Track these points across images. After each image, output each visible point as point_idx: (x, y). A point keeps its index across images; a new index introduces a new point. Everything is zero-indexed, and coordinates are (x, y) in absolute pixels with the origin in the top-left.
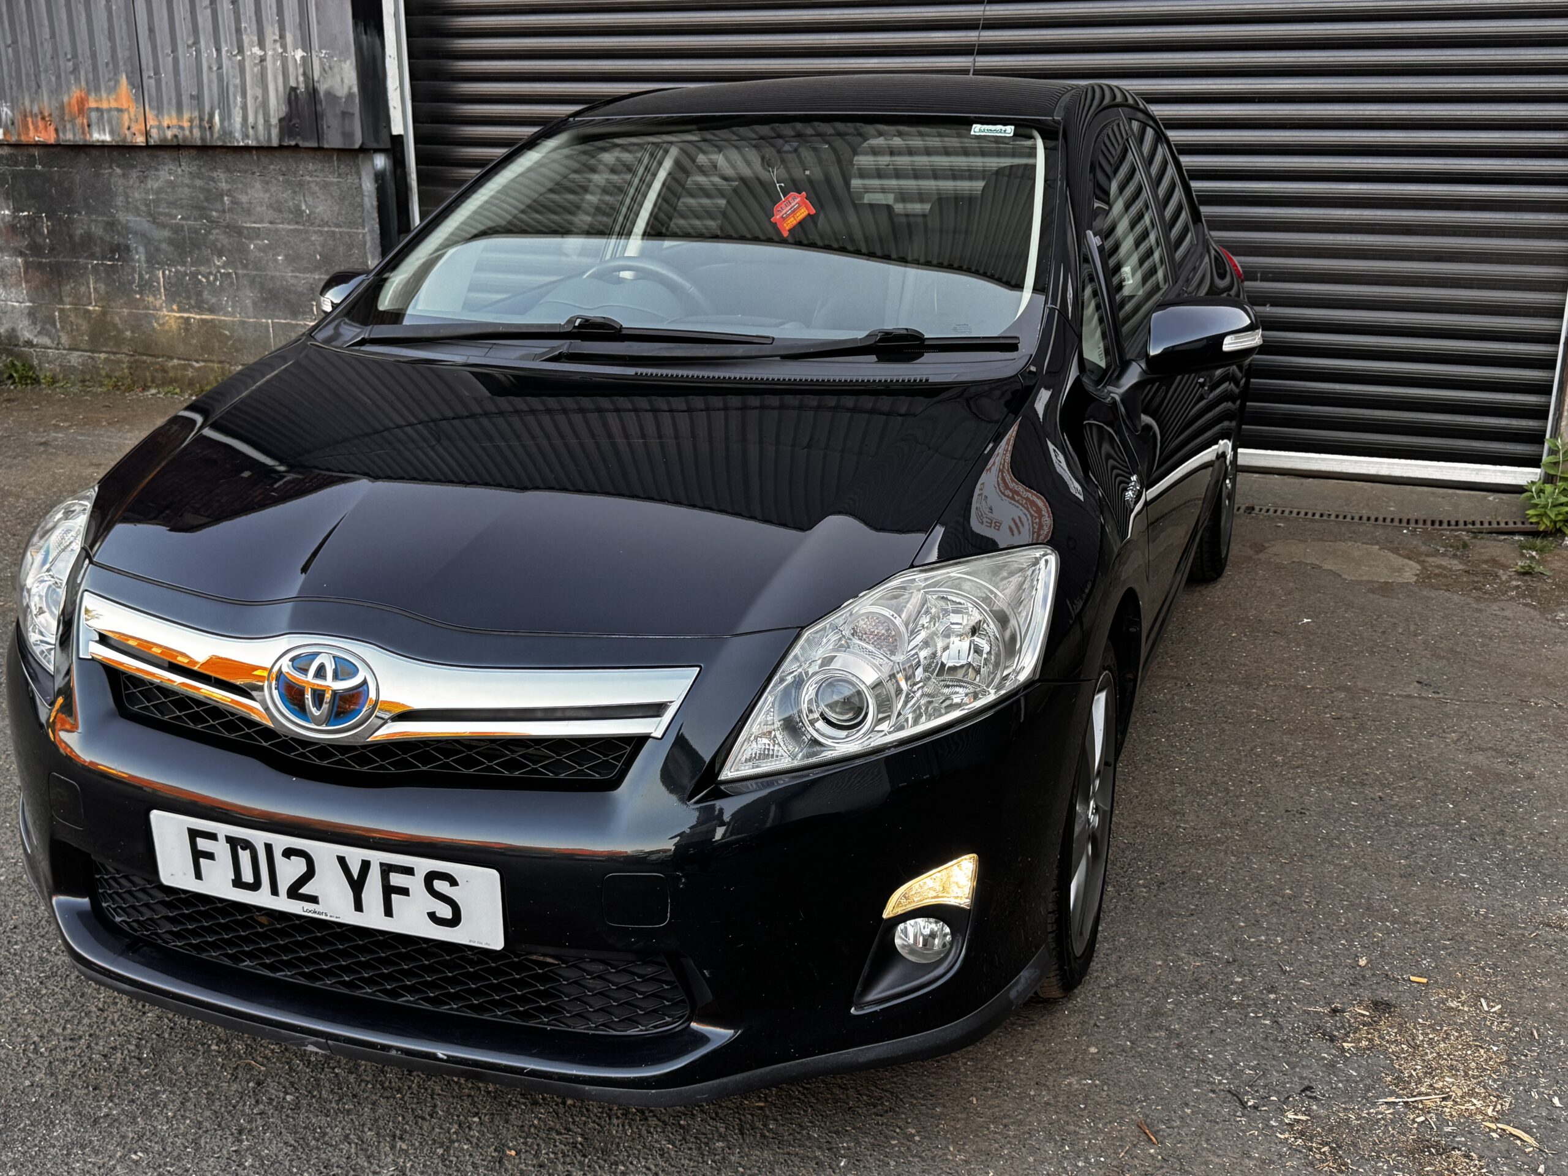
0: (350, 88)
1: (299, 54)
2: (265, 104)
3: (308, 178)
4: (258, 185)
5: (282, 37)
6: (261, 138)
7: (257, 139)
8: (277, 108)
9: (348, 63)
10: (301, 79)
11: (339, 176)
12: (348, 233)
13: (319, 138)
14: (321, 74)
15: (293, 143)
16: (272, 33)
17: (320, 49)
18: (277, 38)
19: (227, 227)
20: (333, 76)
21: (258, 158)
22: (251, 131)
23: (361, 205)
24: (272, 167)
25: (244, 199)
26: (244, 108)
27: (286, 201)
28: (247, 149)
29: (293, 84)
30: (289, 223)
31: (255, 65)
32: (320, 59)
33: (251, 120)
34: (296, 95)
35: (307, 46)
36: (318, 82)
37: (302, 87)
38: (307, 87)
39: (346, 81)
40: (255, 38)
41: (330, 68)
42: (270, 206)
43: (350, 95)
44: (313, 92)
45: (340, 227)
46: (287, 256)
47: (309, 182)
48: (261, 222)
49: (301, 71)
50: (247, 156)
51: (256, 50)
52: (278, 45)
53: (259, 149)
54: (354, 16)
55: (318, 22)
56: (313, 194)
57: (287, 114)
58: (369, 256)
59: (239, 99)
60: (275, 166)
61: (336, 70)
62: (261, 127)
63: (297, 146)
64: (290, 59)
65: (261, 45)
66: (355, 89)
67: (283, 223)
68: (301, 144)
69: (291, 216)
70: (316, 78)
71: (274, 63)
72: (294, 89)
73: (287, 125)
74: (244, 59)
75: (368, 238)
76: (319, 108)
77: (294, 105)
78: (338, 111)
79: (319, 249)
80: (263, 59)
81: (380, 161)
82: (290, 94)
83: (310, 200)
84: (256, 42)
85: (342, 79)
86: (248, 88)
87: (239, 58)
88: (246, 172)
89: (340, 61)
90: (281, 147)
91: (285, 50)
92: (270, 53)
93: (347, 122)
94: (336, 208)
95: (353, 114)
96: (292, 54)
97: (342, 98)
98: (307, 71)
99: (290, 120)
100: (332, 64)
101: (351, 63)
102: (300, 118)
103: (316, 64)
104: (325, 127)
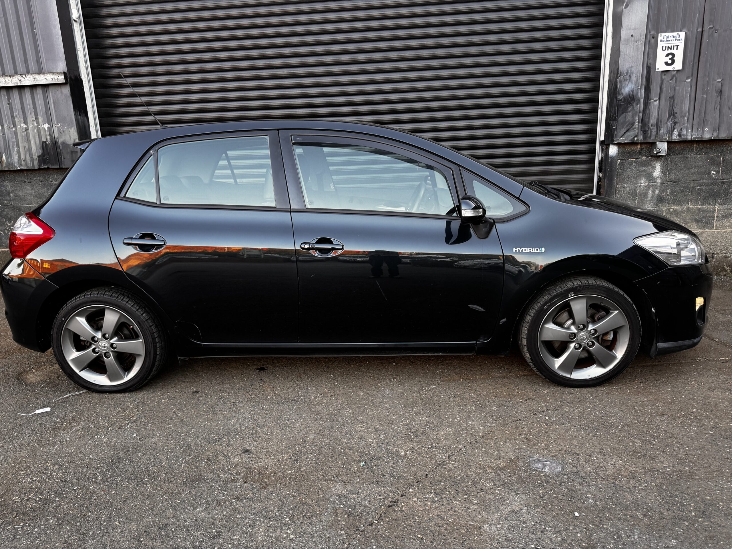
0: (75, 140)
1: (46, 126)
2: (30, 150)
3: (54, 182)
4: (28, 187)
5: (37, 118)
6: (29, 165)
7: (27, 166)
8: (36, 151)
9: (73, 129)
10: (48, 137)
13: (60, 162)
14: (59, 135)
15: (46, 167)
16: (31, 117)
17: (58, 123)
18: (34, 119)
19: (13, 207)
20: (65, 135)
21: (27, 175)
22: (23, 162)
24: (35, 178)
25: (21, 194)
26: (19, 152)
27: (44, 193)
28: (22, 171)
29: (44, 140)
31: (23, 132)
32: (58, 127)
33: (23, 157)
34: (46, 145)
35: (49, 121)
36: (58, 138)
37: (49, 141)
38: (52, 141)
39: (72, 137)
40: (22, 120)
41: (63, 131)
42: (35, 196)
44: (55, 143)
48: (31, 204)
49: (48, 133)
50: (21, 174)
51: (23, 125)
52: (35, 122)
53: (28, 170)
54: (74, 108)
55: (55, 111)
57: (42, 154)
59: (15, 148)
60: (37, 178)
61: (66, 132)
62: (28, 161)
63: (48, 168)
64: (41, 129)
65: (26, 122)
68: (50, 167)
70: (56, 136)
71: (33, 131)
72: (45, 142)
73: (42, 159)
74: (16, 129)
76: (59, 150)
77: (45, 149)
78: (69, 151)
80: (27, 129)
82: (42, 145)
84: (23, 121)
85: (70, 136)
86: (20, 143)
87: (14, 129)
88: (21, 181)
89: (68, 128)
90: (40, 169)
91: (39, 125)
92: (30, 126)
93: (74, 155)
96: (43, 126)
97: (70, 145)
98: (51, 134)
99: (44, 156)
100: (64, 130)
101: (74, 129)
102: (49, 155)
103: (56, 130)
104: (62, 158)
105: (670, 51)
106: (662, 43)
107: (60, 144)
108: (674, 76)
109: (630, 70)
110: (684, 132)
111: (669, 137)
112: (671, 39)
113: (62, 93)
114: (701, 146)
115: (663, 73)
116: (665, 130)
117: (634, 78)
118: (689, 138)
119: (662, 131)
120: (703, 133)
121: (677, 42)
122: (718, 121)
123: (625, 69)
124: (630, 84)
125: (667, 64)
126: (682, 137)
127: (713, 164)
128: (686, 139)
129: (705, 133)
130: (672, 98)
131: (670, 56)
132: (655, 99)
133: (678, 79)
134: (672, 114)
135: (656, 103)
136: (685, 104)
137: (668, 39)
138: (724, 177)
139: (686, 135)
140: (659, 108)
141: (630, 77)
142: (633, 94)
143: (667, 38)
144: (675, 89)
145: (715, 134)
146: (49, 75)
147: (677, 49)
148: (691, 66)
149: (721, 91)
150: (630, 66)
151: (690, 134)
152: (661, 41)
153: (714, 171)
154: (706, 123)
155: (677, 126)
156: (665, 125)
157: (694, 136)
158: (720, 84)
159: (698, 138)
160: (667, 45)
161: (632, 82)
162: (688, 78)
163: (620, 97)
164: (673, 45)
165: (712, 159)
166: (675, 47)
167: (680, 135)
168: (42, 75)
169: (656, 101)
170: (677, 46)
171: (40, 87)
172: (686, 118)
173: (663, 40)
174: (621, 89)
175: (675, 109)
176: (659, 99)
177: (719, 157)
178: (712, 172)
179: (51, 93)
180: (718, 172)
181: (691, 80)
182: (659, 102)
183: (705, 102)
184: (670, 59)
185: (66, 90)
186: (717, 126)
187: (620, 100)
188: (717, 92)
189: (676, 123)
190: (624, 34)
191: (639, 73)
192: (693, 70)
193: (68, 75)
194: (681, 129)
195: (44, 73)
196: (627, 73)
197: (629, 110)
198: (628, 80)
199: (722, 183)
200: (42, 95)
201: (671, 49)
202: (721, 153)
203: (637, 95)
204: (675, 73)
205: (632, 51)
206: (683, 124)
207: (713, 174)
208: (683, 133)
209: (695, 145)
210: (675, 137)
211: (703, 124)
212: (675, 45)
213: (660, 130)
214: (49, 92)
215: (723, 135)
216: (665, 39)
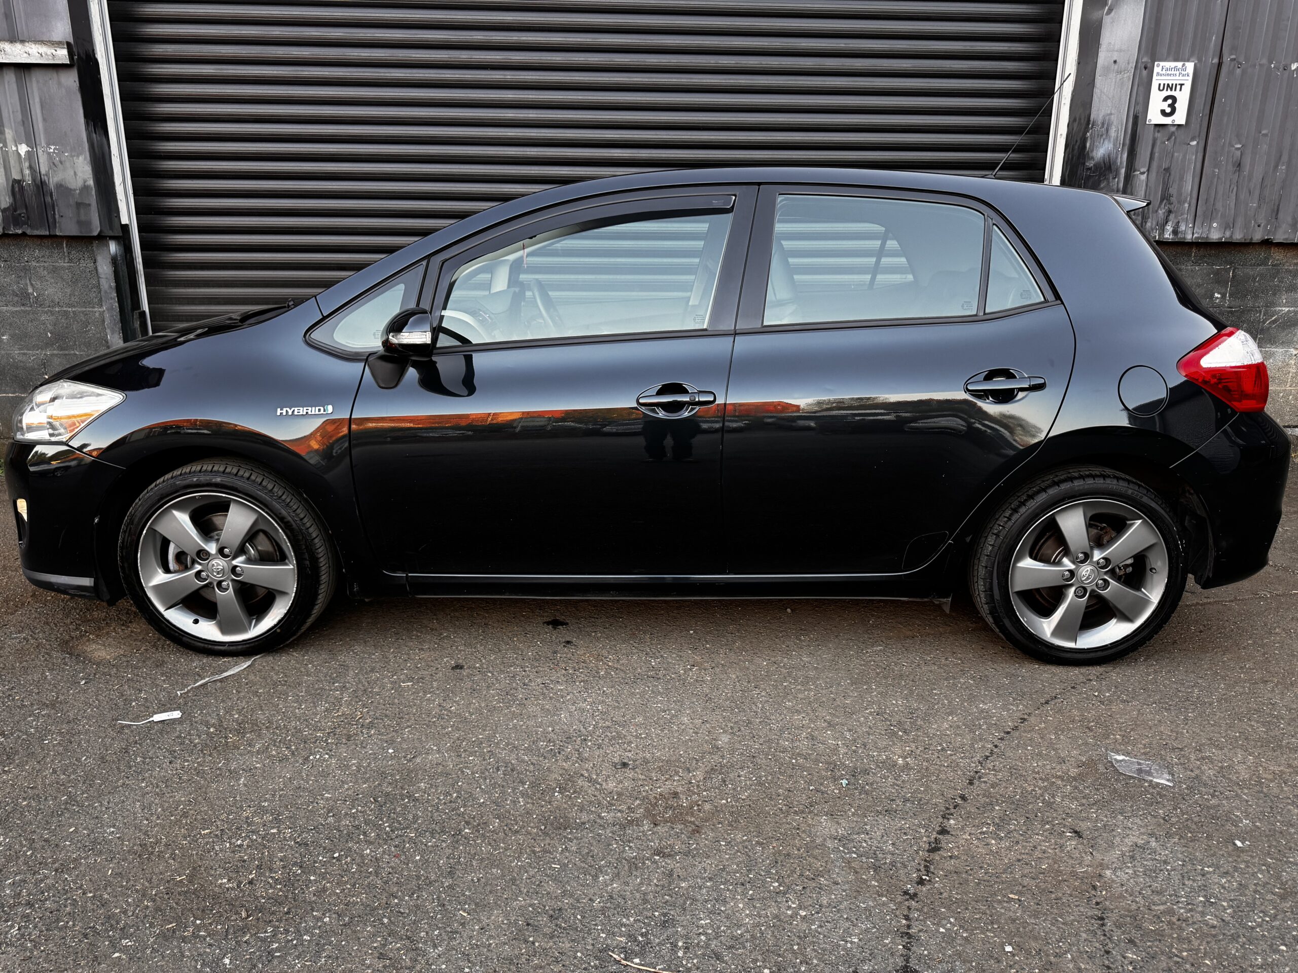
0: (85, 181)
1: (23, 149)
3: (34, 264)
9: (82, 158)
10: (27, 172)
11: (70, 261)
12: (83, 312)
13: (51, 223)
14: (50, 168)
15: (20, 232)
17: (47, 144)
20: (64, 170)
23: (98, 286)
27: (9, 285)
29: (17, 176)
30: (14, 305)
32: (48, 154)
34: (22, 188)
35: (31, 140)
36: (47, 175)
37: (29, 180)
38: (34, 180)
39: (79, 174)
41: (61, 162)
43: (85, 188)
44: (41, 186)
45: (74, 306)
46: (12, 336)
47: (35, 268)
49: (27, 164)
54: (86, 116)
56: (41, 278)
57: (11, 205)
58: (108, 331)
61: (68, 164)
63: (24, 234)
64: (11, 154)
66: (91, 182)
67: (7, 306)
68: (29, 232)
69: (16, 299)
70: (43, 172)
72: (18, 182)
73: (11, 215)
75: (107, 315)
76: (48, 199)
77: (18, 196)
78: (72, 202)
79: (50, 327)
81: (113, 247)
82: (13, 186)
83: (38, 284)
85: (75, 173)
89: (72, 156)
91: (6, 145)
93: (82, 211)
94: (68, 291)
95: (89, 205)
96: (14, 148)
97: (75, 190)
98: (33, 165)
99: (15, 210)
100: (63, 159)
101: (85, 159)
102: (27, 209)
103: (43, 159)
104: (57, 216)
105: (1169, 93)
106: (1159, 77)
107: (52, 186)
108: (1173, 133)
109: (1107, 118)
110: (1183, 227)
111: (1159, 235)
112: (1173, 72)
113: (59, 83)
114: (1202, 252)
115: (1157, 129)
116: (1154, 223)
117: (1113, 133)
118: (1189, 237)
119: (1149, 224)
120: (1209, 230)
121: (1181, 78)
122: (1233, 212)
123: (1101, 117)
124: (1106, 142)
125: (1163, 113)
126: (1180, 235)
127: (1218, 282)
128: (1184, 238)
129: (1212, 230)
130: (1167, 170)
131: (1170, 101)
132: (1142, 170)
133: (1178, 140)
134: (1166, 197)
135: (1144, 177)
136: (1186, 181)
137: (1168, 72)
138: (1233, 303)
139: (1185, 233)
140: (1147, 185)
141: (1107, 130)
142: (1109, 160)
143: (1167, 70)
144: (1173, 156)
145: (1228, 234)
146: (33, 46)
147: (1181, 90)
148: (1199, 120)
149: (1239, 164)
150: (1109, 112)
151: (1190, 232)
152: (1158, 74)
153: (1218, 293)
154: (1214, 214)
155: (1172, 216)
156: (1155, 215)
157: (1196, 235)
158: (1238, 153)
159: (1203, 238)
160: (1166, 83)
161: (1109, 140)
162: (1193, 139)
163: (1090, 164)
164: (1174, 83)
165: (1217, 273)
166: (1178, 87)
167: (1175, 232)
168: (18, 46)
169: (1143, 173)
170: (1181, 85)
171: (13, 68)
172: (1186, 205)
173: (1161, 72)
174: (1092, 151)
175: (1170, 189)
176: (1148, 170)
177: (1228, 271)
178: (1216, 295)
179: (36, 81)
180: (1223, 296)
181: (1198, 143)
182: (1148, 175)
183: (1216, 179)
184: (1169, 106)
185: (71, 80)
186: (1232, 220)
187: (1090, 169)
188: (1233, 166)
189: (1170, 212)
190: (1103, 58)
191: (1122, 125)
192: (1201, 126)
193: (75, 50)
194: (1179, 222)
195: (22, 42)
196: (1103, 124)
197: (1102, 186)
198: (1104, 136)
199: (1228, 312)
200: (14, 86)
201: (1171, 89)
202: (1230, 264)
203: (1115, 162)
204: (1173, 129)
205: (1112, 89)
206: (1182, 214)
207: (1217, 298)
208: (1180, 230)
209: (1194, 250)
210: (1168, 235)
211: (1210, 216)
212: (1178, 82)
213: (1146, 223)
214: (31, 81)
215: (1238, 236)
216: (1164, 72)
